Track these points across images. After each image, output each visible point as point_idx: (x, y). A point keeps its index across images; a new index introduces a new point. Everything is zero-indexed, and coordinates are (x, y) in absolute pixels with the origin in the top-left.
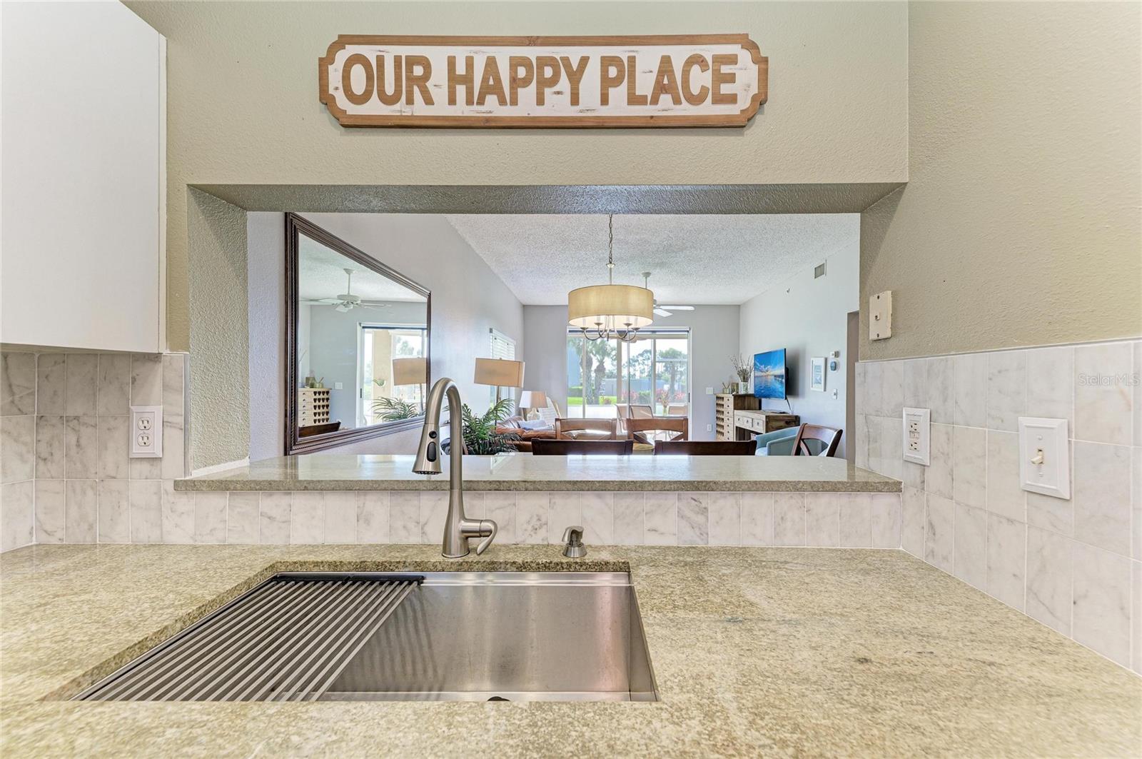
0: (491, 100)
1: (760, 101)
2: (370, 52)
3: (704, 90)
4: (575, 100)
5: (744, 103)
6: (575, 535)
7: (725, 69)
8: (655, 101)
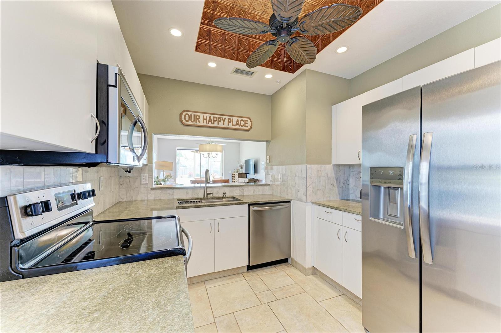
0: (210, 123)
1: (251, 127)
2: (189, 113)
3: (243, 125)
4: (224, 124)
5: (249, 127)
6: (224, 194)
7: (246, 122)
8: (236, 126)
